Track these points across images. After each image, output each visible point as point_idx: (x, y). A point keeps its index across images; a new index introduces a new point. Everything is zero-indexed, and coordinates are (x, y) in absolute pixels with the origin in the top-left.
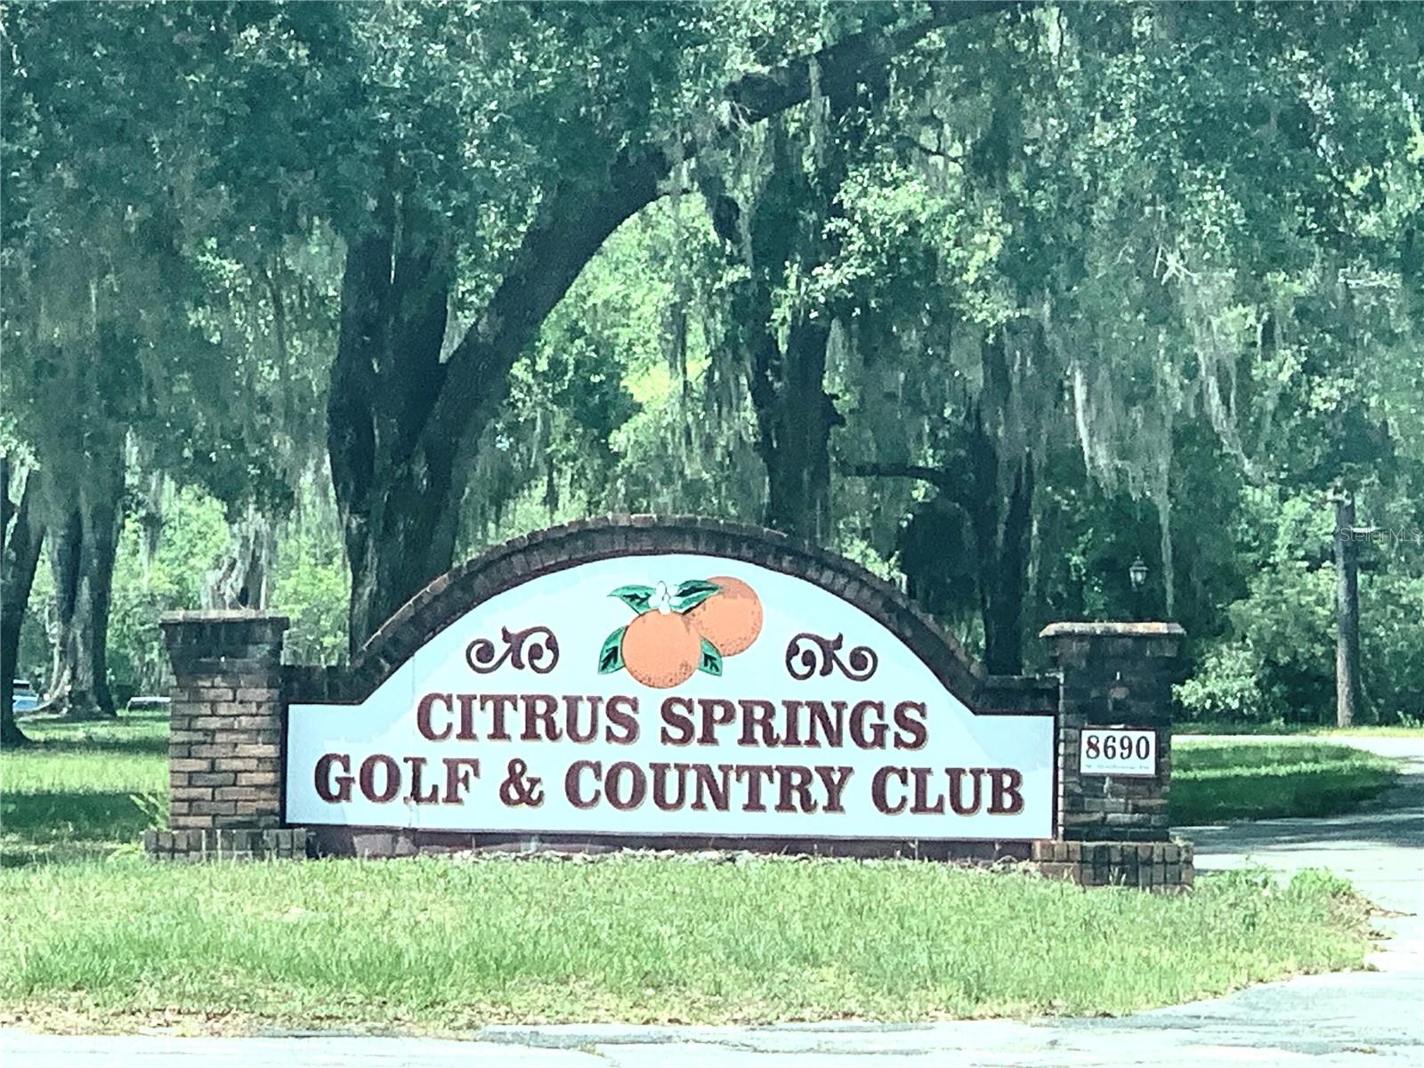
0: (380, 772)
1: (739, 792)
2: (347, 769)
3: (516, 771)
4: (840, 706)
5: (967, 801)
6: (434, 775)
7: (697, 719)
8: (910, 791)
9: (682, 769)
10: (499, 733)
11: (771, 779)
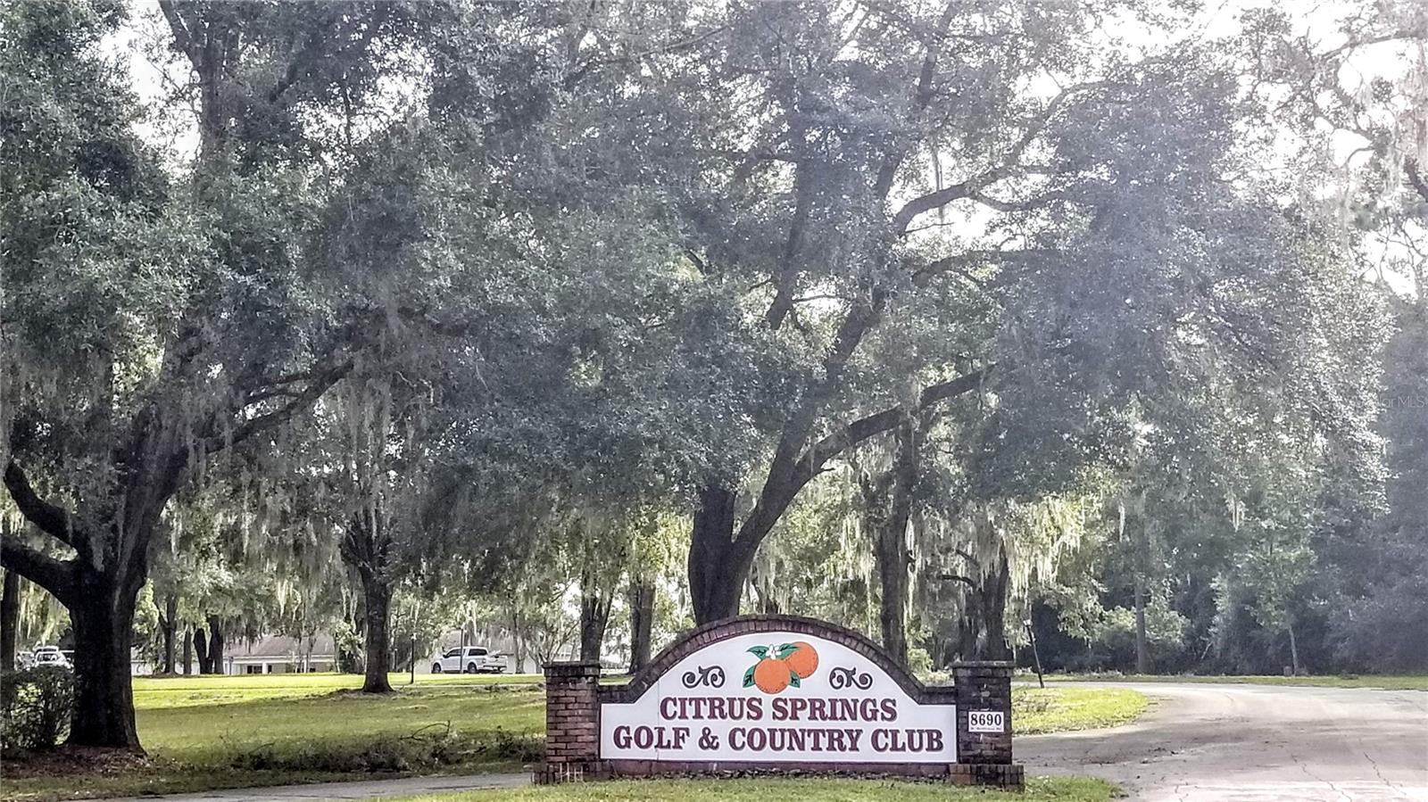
0: (644, 733)
1: (809, 742)
2: (628, 733)
3: (706, 733)
4: (855, 701)
5: (916, 745)
6: (669, 736)
7: (789, 708)
8: (889, 741)
9: (783, 731)
10: (698, 716)
11: (824, 735)
